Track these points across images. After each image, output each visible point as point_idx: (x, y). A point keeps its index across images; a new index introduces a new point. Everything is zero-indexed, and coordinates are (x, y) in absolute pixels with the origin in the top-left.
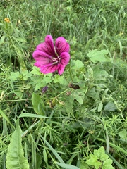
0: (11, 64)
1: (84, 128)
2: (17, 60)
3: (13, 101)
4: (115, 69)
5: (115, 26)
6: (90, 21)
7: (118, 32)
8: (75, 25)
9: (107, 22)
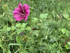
0: (8, 24)
1: (41, 50)
2: (10, 23)
3: (8, 40)
4: (53, 24)
5: (51, 8)
6: (41, 6)
7: (52, 10)
8: (35, 8)
9: (48, 7)
